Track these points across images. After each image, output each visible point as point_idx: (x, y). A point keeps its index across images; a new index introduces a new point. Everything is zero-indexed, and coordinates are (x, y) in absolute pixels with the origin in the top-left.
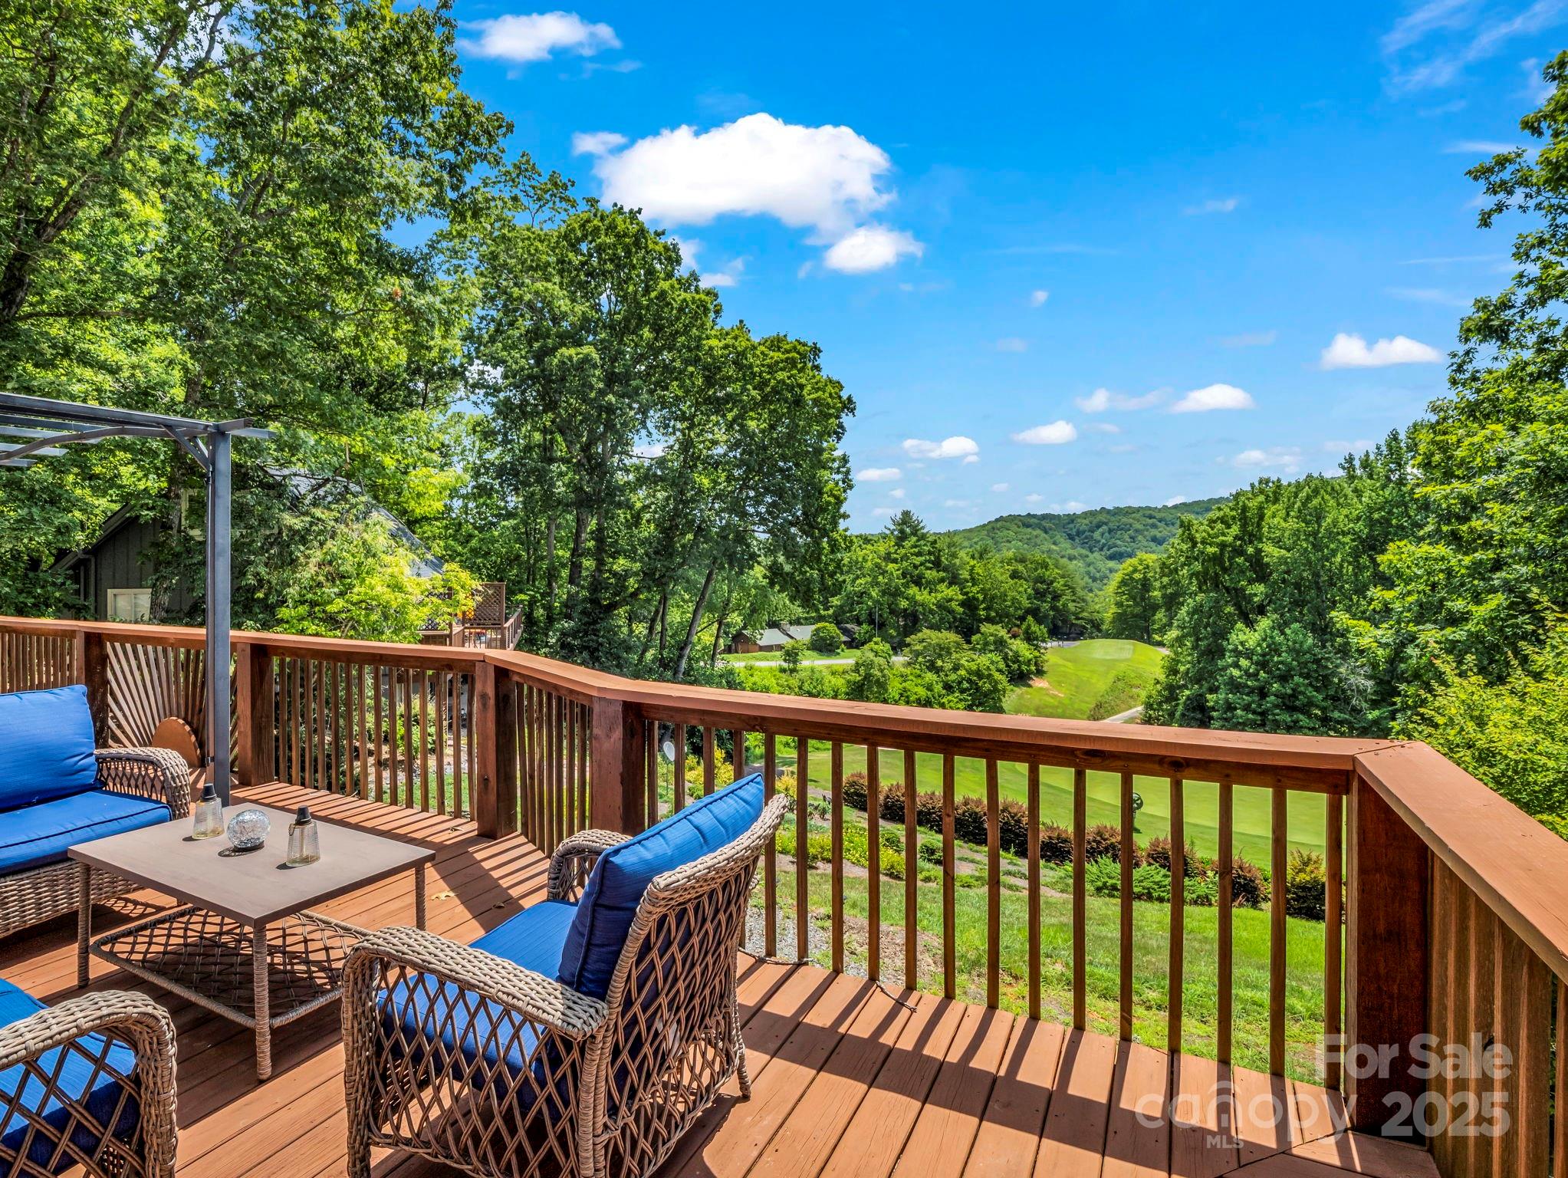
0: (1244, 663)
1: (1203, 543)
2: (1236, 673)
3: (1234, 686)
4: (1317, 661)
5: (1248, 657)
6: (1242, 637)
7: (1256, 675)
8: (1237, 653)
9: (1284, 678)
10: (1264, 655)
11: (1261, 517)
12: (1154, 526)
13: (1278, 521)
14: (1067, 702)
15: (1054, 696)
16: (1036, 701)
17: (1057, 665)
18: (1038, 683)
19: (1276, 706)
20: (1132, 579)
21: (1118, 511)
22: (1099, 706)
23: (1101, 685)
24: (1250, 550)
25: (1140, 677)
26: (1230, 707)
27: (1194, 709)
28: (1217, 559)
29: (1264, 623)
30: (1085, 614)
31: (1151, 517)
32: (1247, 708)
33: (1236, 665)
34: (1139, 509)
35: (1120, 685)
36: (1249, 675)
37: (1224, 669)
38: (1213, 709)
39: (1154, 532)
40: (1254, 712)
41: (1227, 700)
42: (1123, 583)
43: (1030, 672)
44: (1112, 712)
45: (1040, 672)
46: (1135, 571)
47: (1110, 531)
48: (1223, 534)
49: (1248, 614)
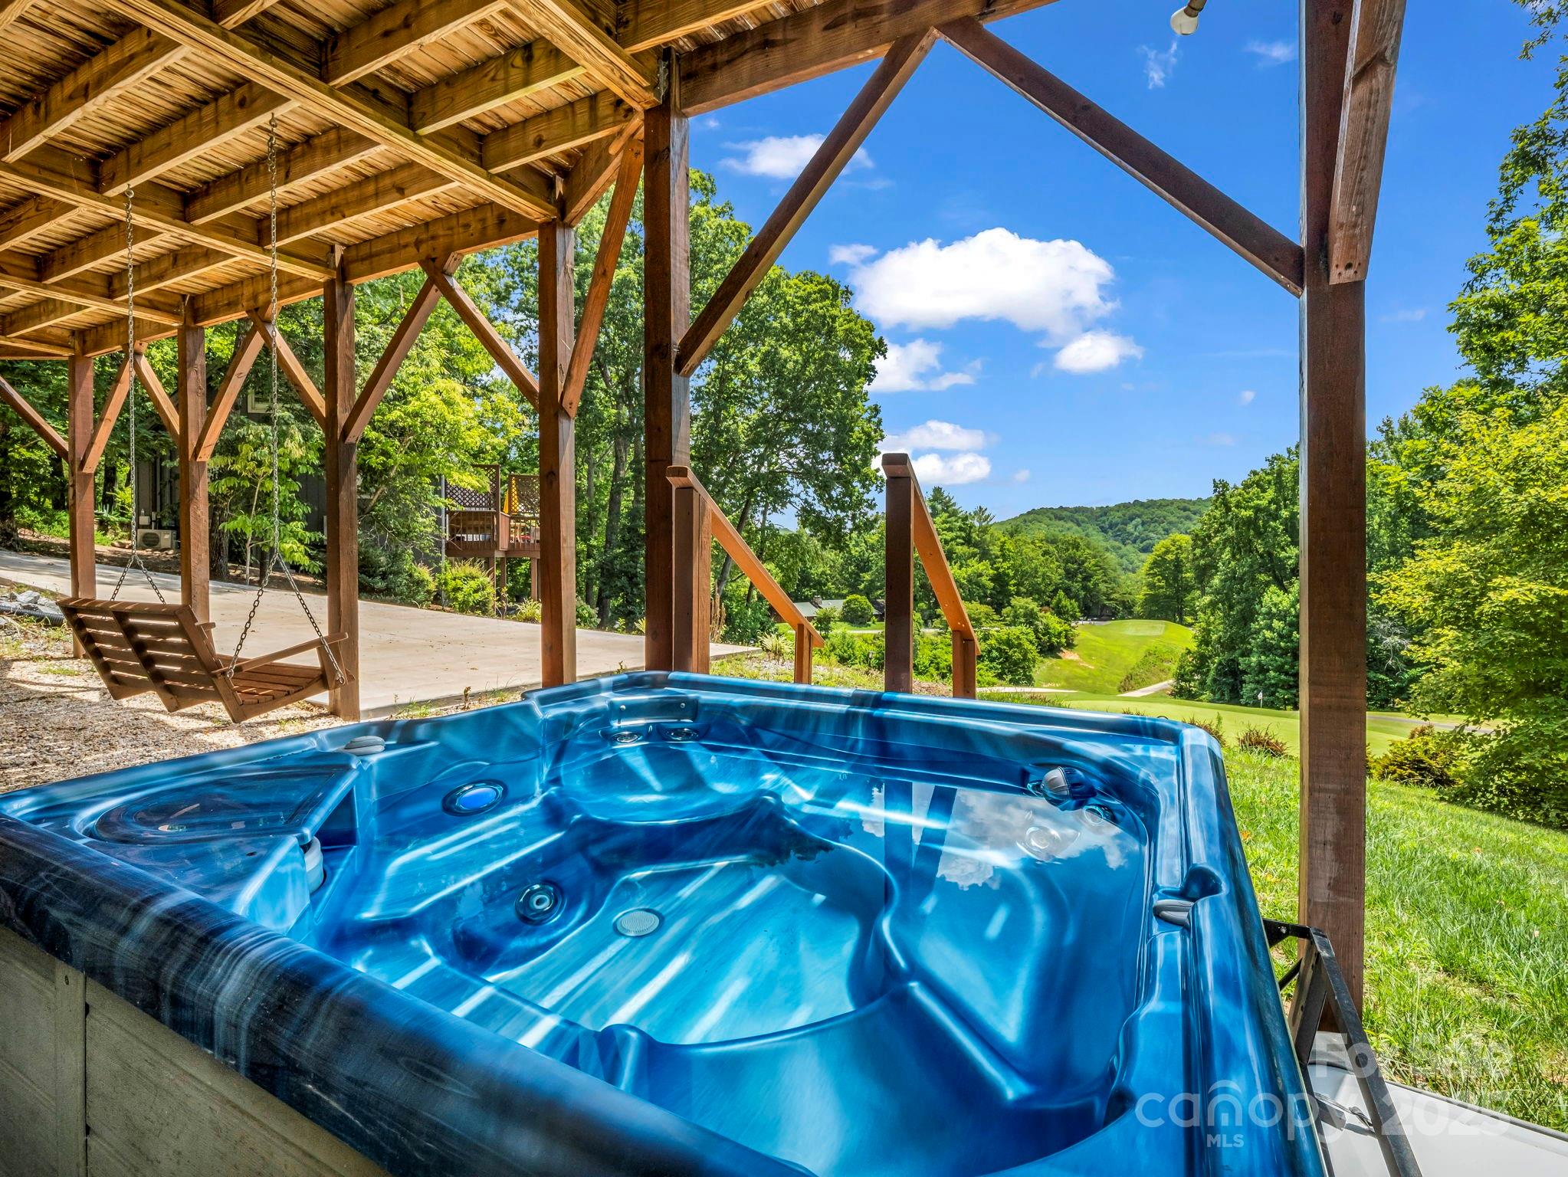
0: (1277, 624)
1: (1238, 506)
2: (1268, 634)
3: (1267, 648)
5: (1282, 618)
6: (1275, 599)
7: (1290, 635)
8: (1270, 615)
15: (1085, 670)
16: (1065, 673)
17: (1087, 640)
18: (1068, 656)
22: (1130, 679)
23: (1132, 659)
24: (1285, 513)
26: (1262, 669)
28: (1250, 523)
29: (1297, 586)
32: (1279, 669)
33: (1270, 628)
35: (1151, 659)
36: (1281, 637)
37: (1258, 632)
38: (1244, 672)
40: (1287, 674)
41: (1259, 663)
43: (1060, 645)
45: (1070, 646)
49: (1280, 577)
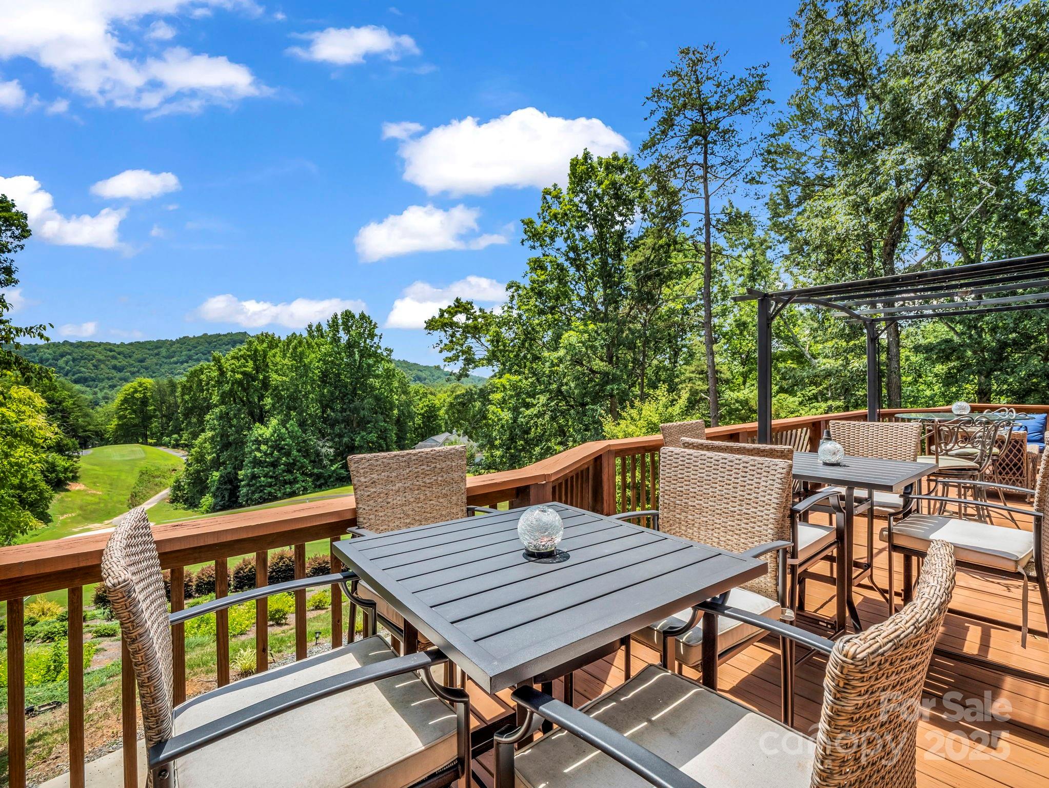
0: (263, 447)
1: (232, 371)
2: (258, 455)
3: (256, 463)
4: (304, 441)
5: (266, 443)
6: (260, 432)
7: (271, 454)
8: (258, 442)
9: (288, 454)
10: (276, 441)
11: (265, 357)
12: (114, 357)
13: (277, 358)
14: (106, 497)
15: (94, 495)
16: (79, 501)
17: (86, 469)
18: (74, 487)
19: (284, 471)
20: (133, 397)
21: (80, 345)
22: (134, 496)
23: (132, 480)
24: (261, 377)
25: (158, 469)
26: (254, 477)
27: (225, 483)
29: (274, 422)
30: (91, 427)
31: (111, 351)
33: (258, 450)
34: (100, 344)
35: (145, 477)
36: (266, 454)
37: (250, 453)
38: (241, 480)
39: (114, 362)
40: (271, 477)
41: (252, 473)
42: (125, 401)
43: (67, 478)
44: (145, 498)
45: (75, 479)
46: (136, 391)
47: (74, 360)
48: (245, 366)
49: (261, 417)
